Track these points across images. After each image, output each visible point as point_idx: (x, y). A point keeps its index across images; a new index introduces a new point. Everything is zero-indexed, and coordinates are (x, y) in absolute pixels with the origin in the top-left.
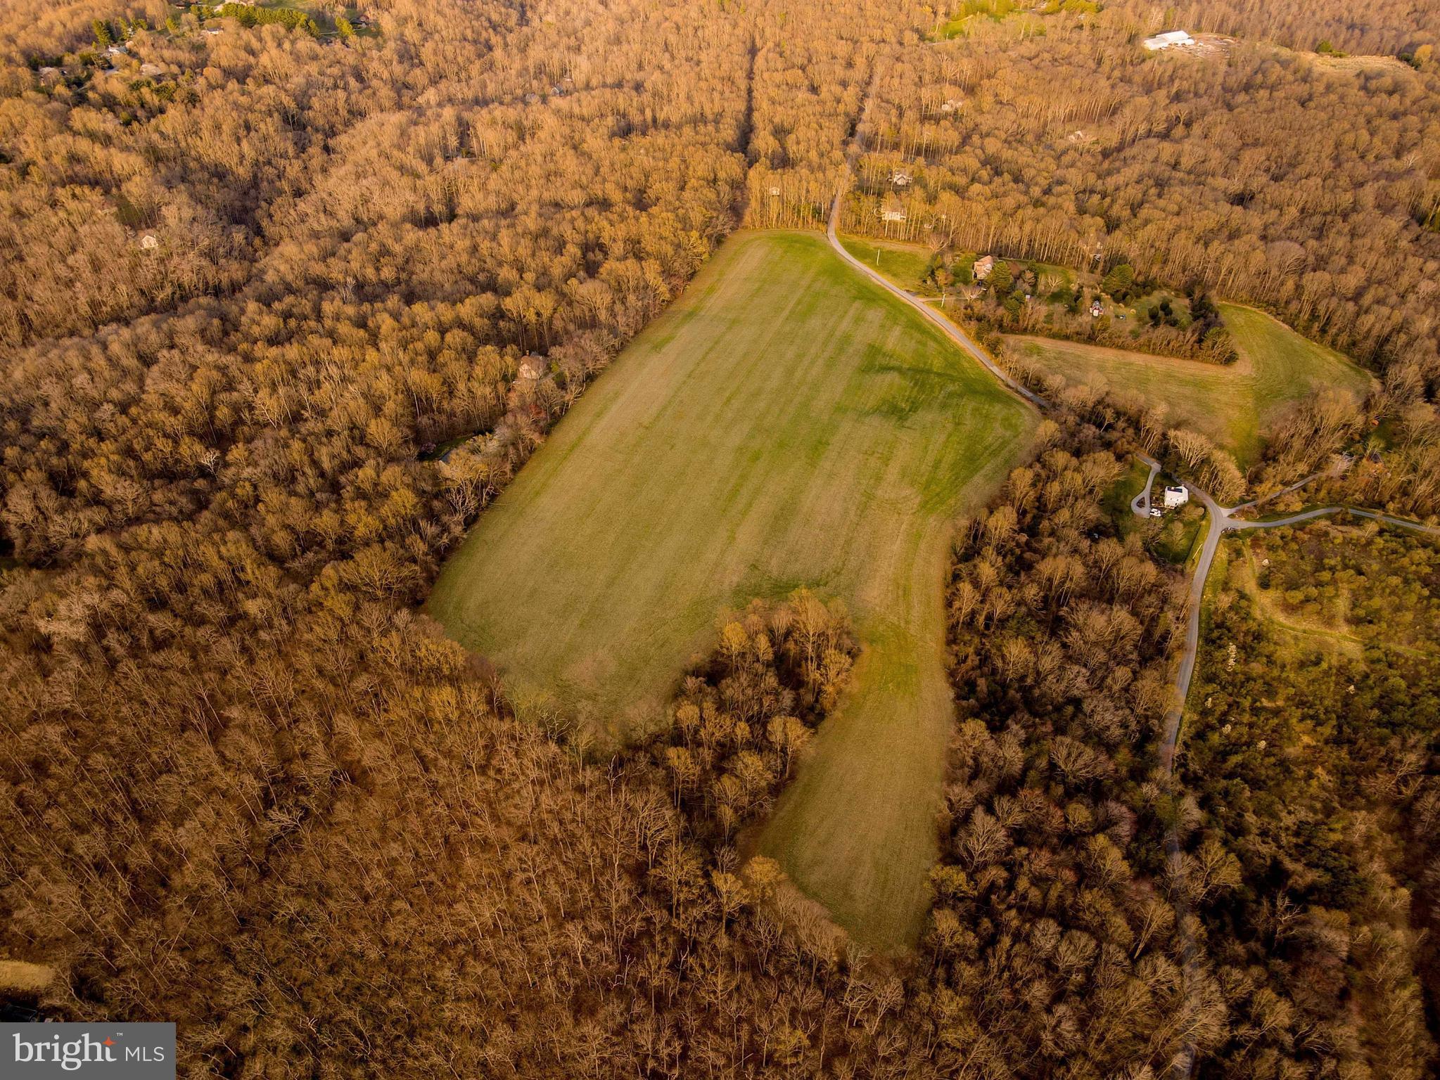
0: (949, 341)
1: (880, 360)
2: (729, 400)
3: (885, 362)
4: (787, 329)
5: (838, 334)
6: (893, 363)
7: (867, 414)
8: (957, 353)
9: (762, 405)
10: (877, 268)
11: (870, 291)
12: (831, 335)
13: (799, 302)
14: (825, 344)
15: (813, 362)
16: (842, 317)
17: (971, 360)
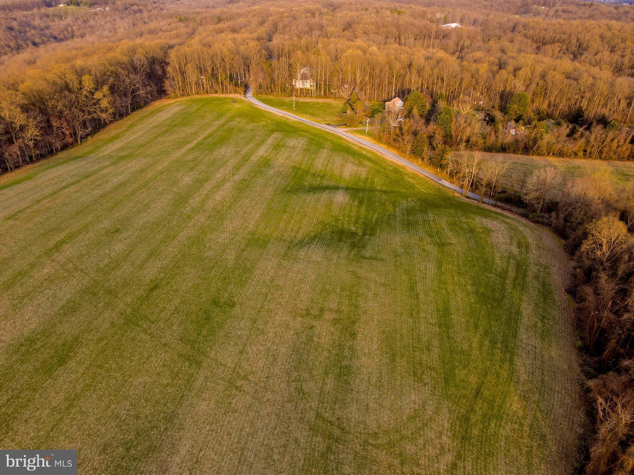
0: (384, 160)
1: (308, 181)
2: (57, 247)
3: (316, 182)
4: (191, 157)
5: (254, 158)
6: (325, 183)
7: (301, 244)
8: (396, 170)
9: (119, 247)
10: (294, 112)
11: (291, 126)
12: (246, 159)
13: (210, 136)
14: (237, 168)
15: (218, 186)
16: (259, 145)
17: (414, 176)
